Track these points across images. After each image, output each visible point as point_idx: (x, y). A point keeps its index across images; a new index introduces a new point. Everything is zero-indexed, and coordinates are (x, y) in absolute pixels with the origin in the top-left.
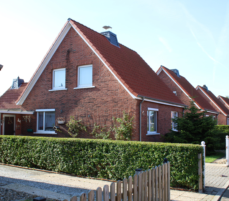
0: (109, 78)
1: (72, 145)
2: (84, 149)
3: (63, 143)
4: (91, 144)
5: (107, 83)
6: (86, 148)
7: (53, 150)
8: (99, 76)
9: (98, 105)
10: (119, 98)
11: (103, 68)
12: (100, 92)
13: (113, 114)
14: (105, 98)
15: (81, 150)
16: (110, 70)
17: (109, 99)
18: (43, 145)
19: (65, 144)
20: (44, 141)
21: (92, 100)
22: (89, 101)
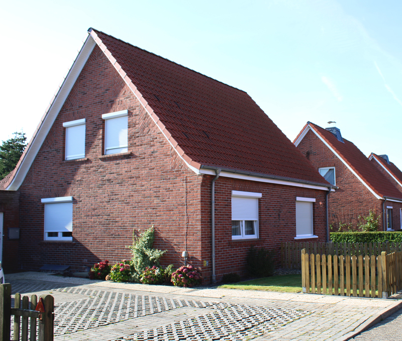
0: (353, 180)
1: (364, 236)
2: (375, 238)
3: (357, 235)
4: (380, 234)
5: (351, 184)
6: (376, 237)
7: (347, 241)
8: (342, 178)
9: (343, 205)
10: (364, 198)
11: (346, 170)
12: (344, 192)
13: (358, 212)
14: (350, 198)
15: (372, 239)
16: (354, 173)
17: (354, 200)
18: (338, 238)
19: (358, 236)
20: (338, 235)
21: (336, 201)
22: (333, 201)
